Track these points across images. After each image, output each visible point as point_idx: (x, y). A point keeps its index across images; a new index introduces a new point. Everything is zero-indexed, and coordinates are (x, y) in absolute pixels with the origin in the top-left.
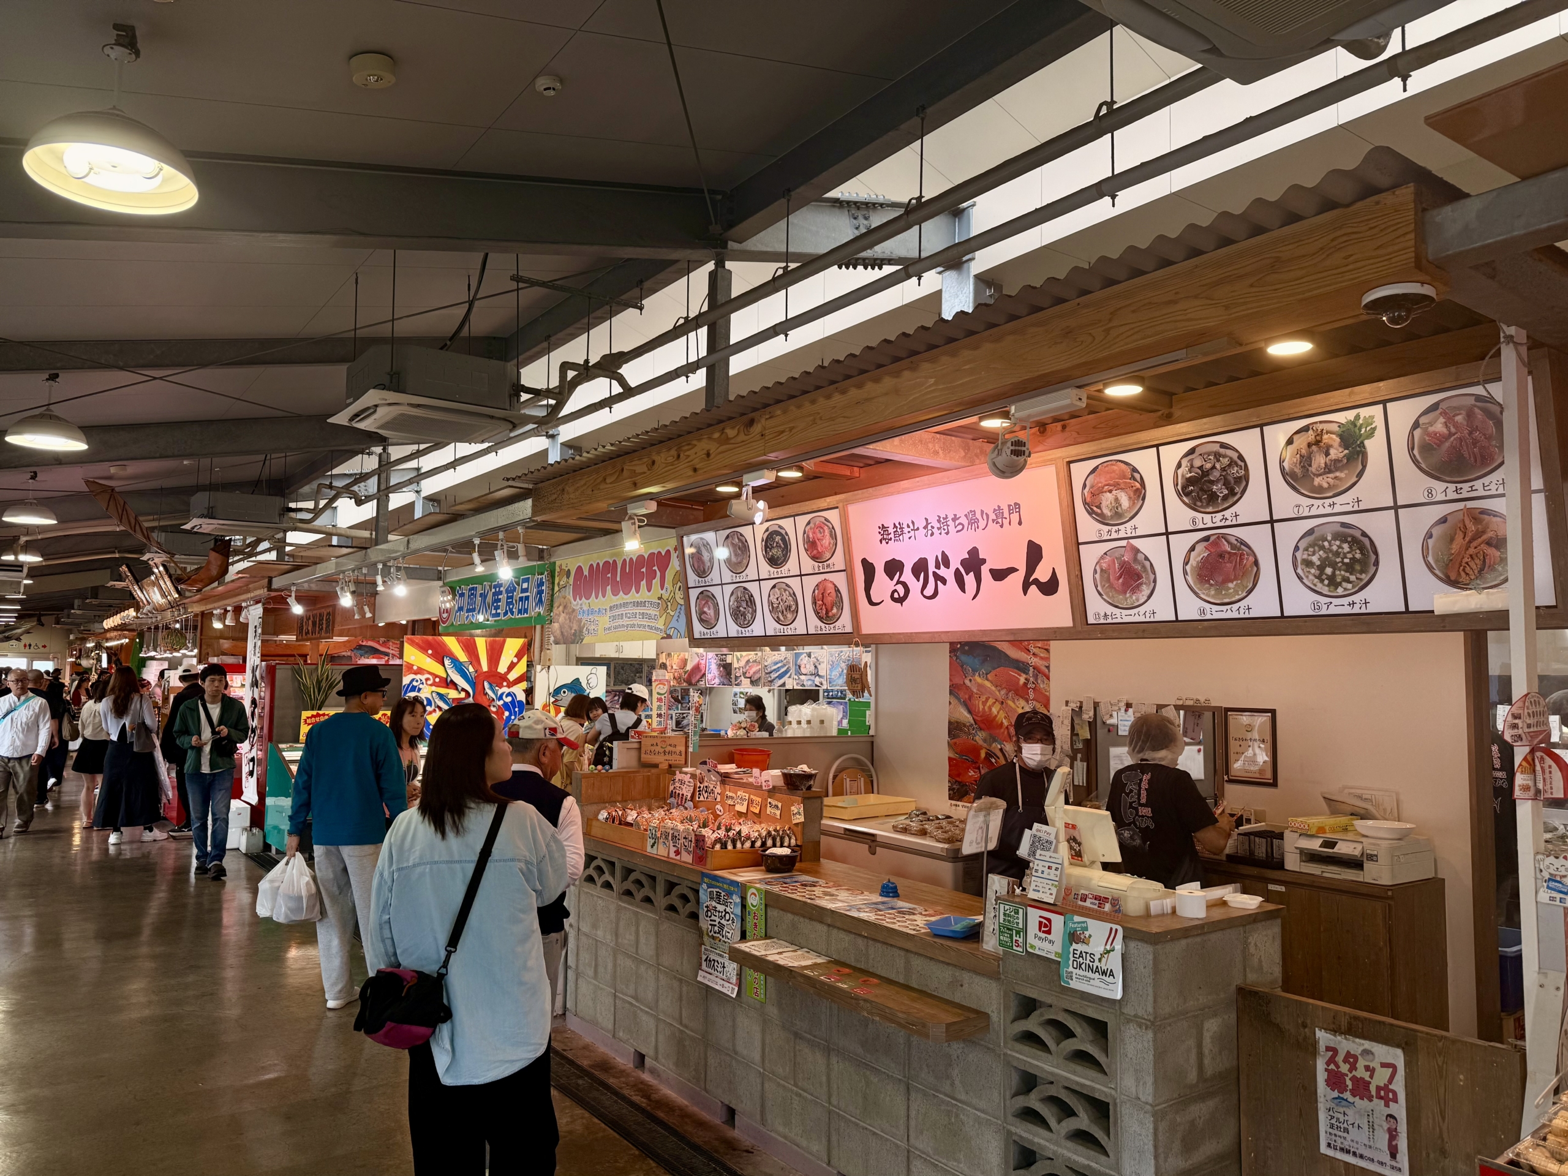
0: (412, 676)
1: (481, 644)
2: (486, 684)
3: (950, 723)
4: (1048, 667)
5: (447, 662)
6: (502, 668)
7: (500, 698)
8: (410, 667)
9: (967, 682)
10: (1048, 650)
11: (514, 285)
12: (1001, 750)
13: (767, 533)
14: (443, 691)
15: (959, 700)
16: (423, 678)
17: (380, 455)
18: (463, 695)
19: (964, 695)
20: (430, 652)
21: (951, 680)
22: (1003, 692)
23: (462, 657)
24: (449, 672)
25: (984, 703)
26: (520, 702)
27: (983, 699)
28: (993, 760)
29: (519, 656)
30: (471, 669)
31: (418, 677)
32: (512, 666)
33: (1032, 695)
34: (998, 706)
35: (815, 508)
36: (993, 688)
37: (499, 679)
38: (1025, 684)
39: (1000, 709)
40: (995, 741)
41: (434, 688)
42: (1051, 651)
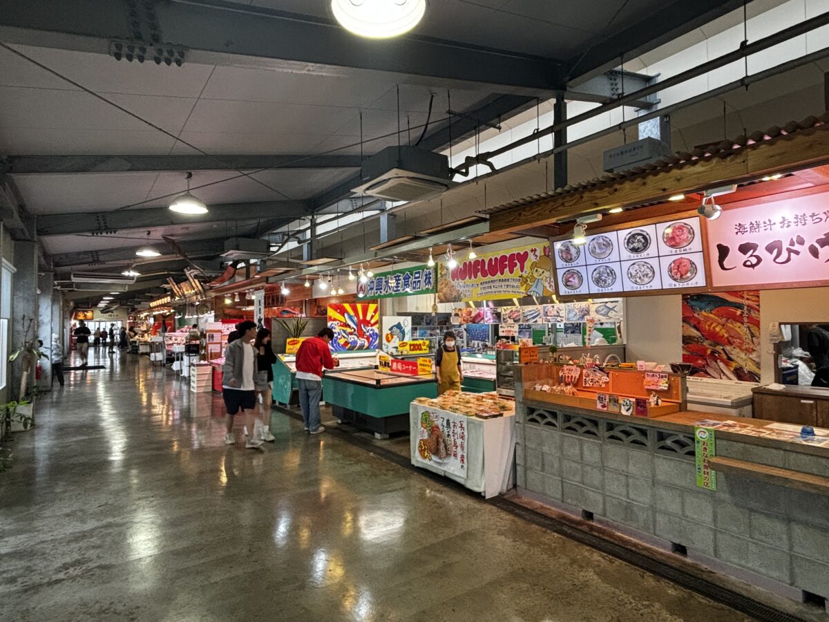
0: (331, 322)
1: (359, 306)
2: (362, 325)
3: (683, 337)
4: (759, 305)
5: (346, 315)
6: (368, 318)
7: (368, 332)
8: (330, 318)
9: (696, 315)
10: (758, 297)
11: (448, 116)
12: (723, 349)
13: (630, 235)
14: (345, 329)
15: (690, 325)
16: (336, 323)
17: (311, 220)
18: (353, 330)
19: (693, 323)
20: (338, 311)
21: (683, 314)
22: (724, 319)
23: (352, 313)
24: (347, 320)
25: (709, 326)
26: (376, 333)
27: (709, 323)
28: (717, 355)
29: (375, 312)
30: (356, 319)
31: (334, 322)
32: (372, 317)
33: (746, 320)
34: (720, 327)
35: (676, 217)
36: (716, 318)
37: (367, 323)
38: (741, 315)
39: (722, 328)
40: (718, 344)
41: (341, 328)
42: (761, 297)
